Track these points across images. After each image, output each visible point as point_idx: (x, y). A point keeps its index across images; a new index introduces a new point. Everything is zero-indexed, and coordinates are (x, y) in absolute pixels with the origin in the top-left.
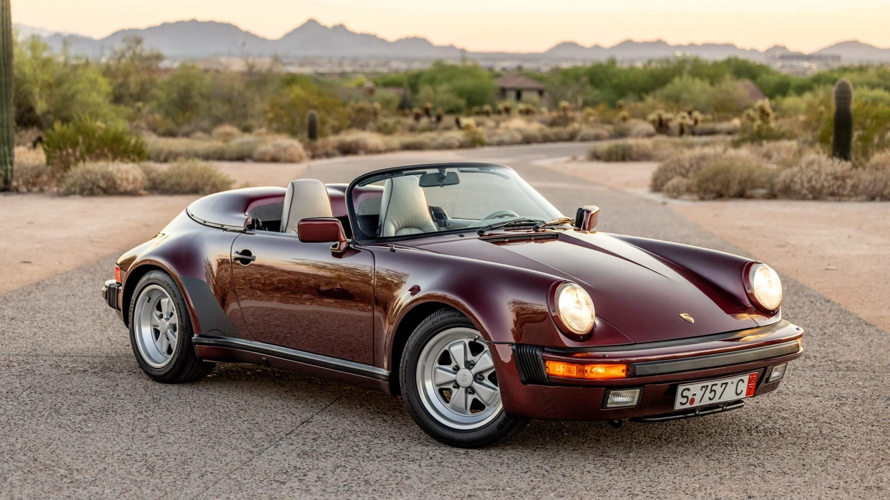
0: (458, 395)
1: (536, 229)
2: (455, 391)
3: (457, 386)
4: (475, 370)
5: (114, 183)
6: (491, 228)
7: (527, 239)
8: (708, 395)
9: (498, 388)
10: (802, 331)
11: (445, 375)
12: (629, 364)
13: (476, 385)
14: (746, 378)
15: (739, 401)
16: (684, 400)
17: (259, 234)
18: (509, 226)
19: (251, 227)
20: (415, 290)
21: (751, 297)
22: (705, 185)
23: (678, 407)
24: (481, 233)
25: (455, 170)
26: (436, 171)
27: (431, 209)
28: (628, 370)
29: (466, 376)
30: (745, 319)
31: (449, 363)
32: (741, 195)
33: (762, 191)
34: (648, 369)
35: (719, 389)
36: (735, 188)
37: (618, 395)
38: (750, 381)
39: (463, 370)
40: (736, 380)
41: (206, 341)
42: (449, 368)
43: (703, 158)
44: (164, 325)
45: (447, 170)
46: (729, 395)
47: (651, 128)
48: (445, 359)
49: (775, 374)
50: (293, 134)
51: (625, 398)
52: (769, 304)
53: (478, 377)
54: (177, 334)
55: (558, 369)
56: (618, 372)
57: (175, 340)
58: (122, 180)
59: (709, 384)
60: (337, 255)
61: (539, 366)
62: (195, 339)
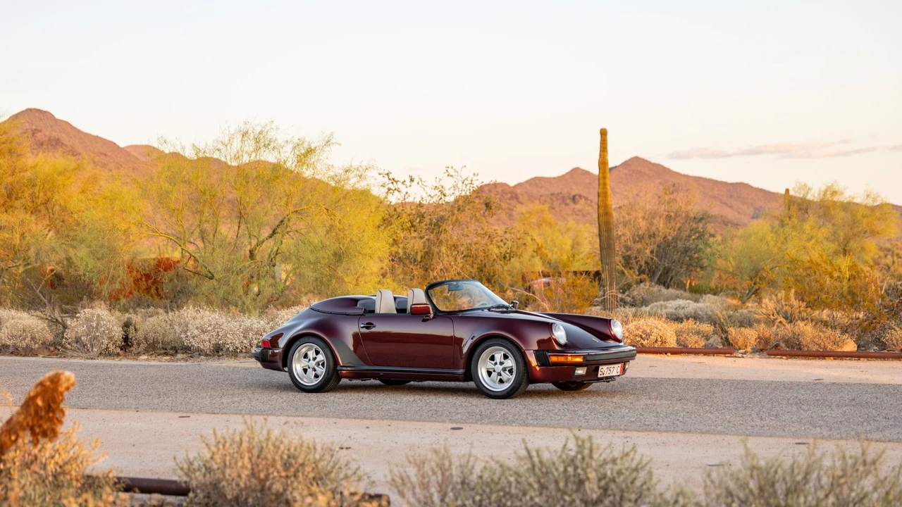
3: (495, 371)
4: (503, 366)
8: (609, 372)
12: (584, 357)
13: (502, 372)
14: (619, 365)
16: (601, 373)
19: (364, 312)
21: (612, 334)
23: (599, 376)
26: (455, 283)
28: (584, 358)
29: (499, 368)
30: (612, 343)
31: (493, 360)
34: (591, 358)
35: (611, 370)
38: (621, 367)
39: (498, 365)
40: (616, 366)
44: (311, 364)
46: (615, 373)
49: (627, 367)
51: (580, 371)
52: (619, 336)
55: (554, 359)
56: (579, 360)
57: (322, 371)
59: (609, 366)
60: (426, 321)
61: (547, 358)
62: (339, 368)
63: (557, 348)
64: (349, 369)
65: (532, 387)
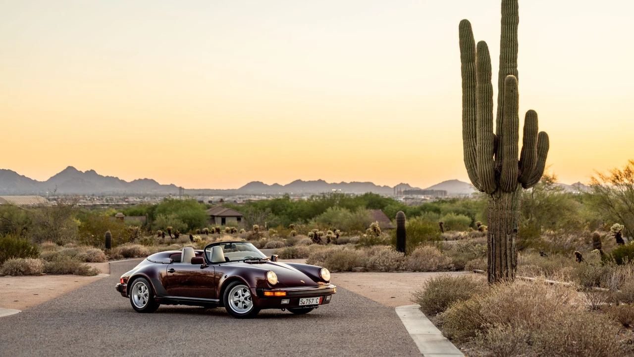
0: (240, 304)
1: (260, 260)
2: (239, 303)
3: (240, 302)
4: (245, 297)
5: (29, 269)
6: (247, 260)
7: (257, 263)
8: (308, 302)
9: (252, 301)
10: (335, 286)
11: (236, 299)
12: (285, 291)
13: (245, 301)
14: (319, 298)
15: (317, 305)
16: (302, 303)
17: (175, 264)
18: (252, 260)
19: (172, 262)
20: (225, 277)
21: (321, 277)
22: (332, 265)
23: (300, 305)
24: (244, 261)
25: (235, 244)
26: (229, 244)
27: (225, 258)
28: (286, 293)
29: (242, 299)
30: (320, 283)
31: (237, 295)
32: (350, 270)
33: (361, 268)
34: (292, 293)
35: (311, 301)
36: (346, 266)
39: (241, 297)
40: (316, 298)
41: (158, 297)
42: (238, 297)
43: (332, 252)
44: (142, 294)
45: (233, 244)
46: (314, 303)
47: (310, 240)
48: (236, 294)
49: (327, 299)
50: (96, 245)
51: (285, 302)
52: (326, 279)
53: (246, 299)
54: (148, 298)
55: (268, 294)
56: (284, 294)
57: (147, 299)
58: (33, 267)
59: (309, 299)
60: (202, 268)
61: (263, 293)
62: (155, 297)
63: (270, 287)
64: (161, 297)
65: (263, 311)
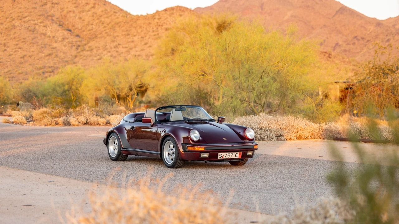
6: (189, 120)
8: (227, 156)
14: (238, 153)
16: (221, 157)
17: (137, 123)
18: (194, 120)
19: (135, 121)
21: (246, 136)
23: (219, 158)
24: (186, 121)
25: (185, 107)
26: (180, 107)
28: (205, 149)
29: (171, 152)
34: (210, 148)
35: (230, 155)
37: (204, 154)
38: (240, 154)
40: (235, 153)
45: (183, 107)
46: (234, 157)
49: (249, 154)
51: (206, 155)
52: (251, 138)
55: (190, 149)
56: (203, 149)
57: (118, 150)
59: (228, 153)
60: (152, 126)
61: (187, 148)
62: (121, 149)
63: (191, 142)
64: (125, 150)
